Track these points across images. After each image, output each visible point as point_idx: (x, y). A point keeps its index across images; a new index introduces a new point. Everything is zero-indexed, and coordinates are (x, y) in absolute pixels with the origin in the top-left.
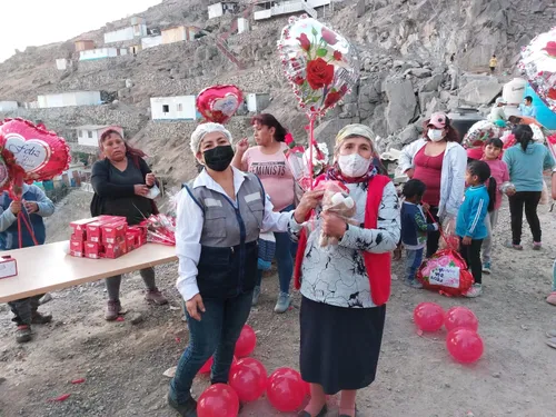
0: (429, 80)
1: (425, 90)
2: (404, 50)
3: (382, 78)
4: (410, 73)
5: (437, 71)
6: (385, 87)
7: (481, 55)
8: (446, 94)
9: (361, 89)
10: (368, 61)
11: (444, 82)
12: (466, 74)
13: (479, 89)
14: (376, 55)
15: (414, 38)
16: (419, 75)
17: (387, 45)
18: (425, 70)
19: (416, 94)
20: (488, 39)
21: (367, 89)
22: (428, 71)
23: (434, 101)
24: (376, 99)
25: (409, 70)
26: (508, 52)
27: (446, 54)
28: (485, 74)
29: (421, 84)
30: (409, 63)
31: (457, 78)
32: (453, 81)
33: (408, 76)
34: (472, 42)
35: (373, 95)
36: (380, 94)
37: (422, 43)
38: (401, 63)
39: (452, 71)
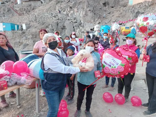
0: (77, 23)
1: (76, 26)
2: (69, 15)
3: (64, 22)
4: (72, 21)
5: (78, 21)
6: (65, 25)
7: (88, 18)
8: (81, 28)
9: (59, 25)
10: (60, 17)
11: (80, 24)
12: (85, 23)
13: (89, 27)
14: (62, 15)
15: (72, 12)
16: (74, 22)
17: (65, 13)
18: (75, 21)
19: (74, 27)
20: (90, 14)
21: (60, 25)
22: (76, 21)
23: (78, 29)
24: (63, 28)
25: (71, 21)
26: (94, 18)
27: (80, 17)
28: (90, 23)
29: (75, 24)
30: (71, 18)
31: (83, 24)
32: (82, 24)
33: (71, 22)
34: (86, 14)
35: (62, 27)
36: (64, 27)
37: (74, 14)
38: (69, 18)
39: (82, 22)
